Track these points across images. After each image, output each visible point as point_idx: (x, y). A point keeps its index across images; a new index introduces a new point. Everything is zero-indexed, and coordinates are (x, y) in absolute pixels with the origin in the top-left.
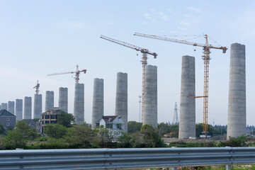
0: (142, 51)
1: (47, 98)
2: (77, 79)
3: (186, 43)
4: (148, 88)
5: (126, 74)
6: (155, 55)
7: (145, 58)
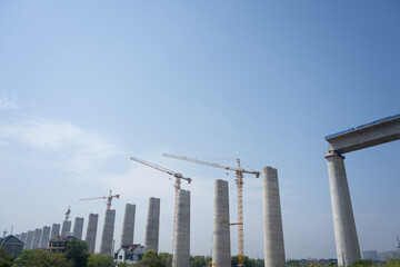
0: (176, 176)
1: (76, 225)
2: (109, 205)
3: (218, 166)
4: (180, 214)
5: (159, 200)
6: (189, 180)
7: (179, 182)
